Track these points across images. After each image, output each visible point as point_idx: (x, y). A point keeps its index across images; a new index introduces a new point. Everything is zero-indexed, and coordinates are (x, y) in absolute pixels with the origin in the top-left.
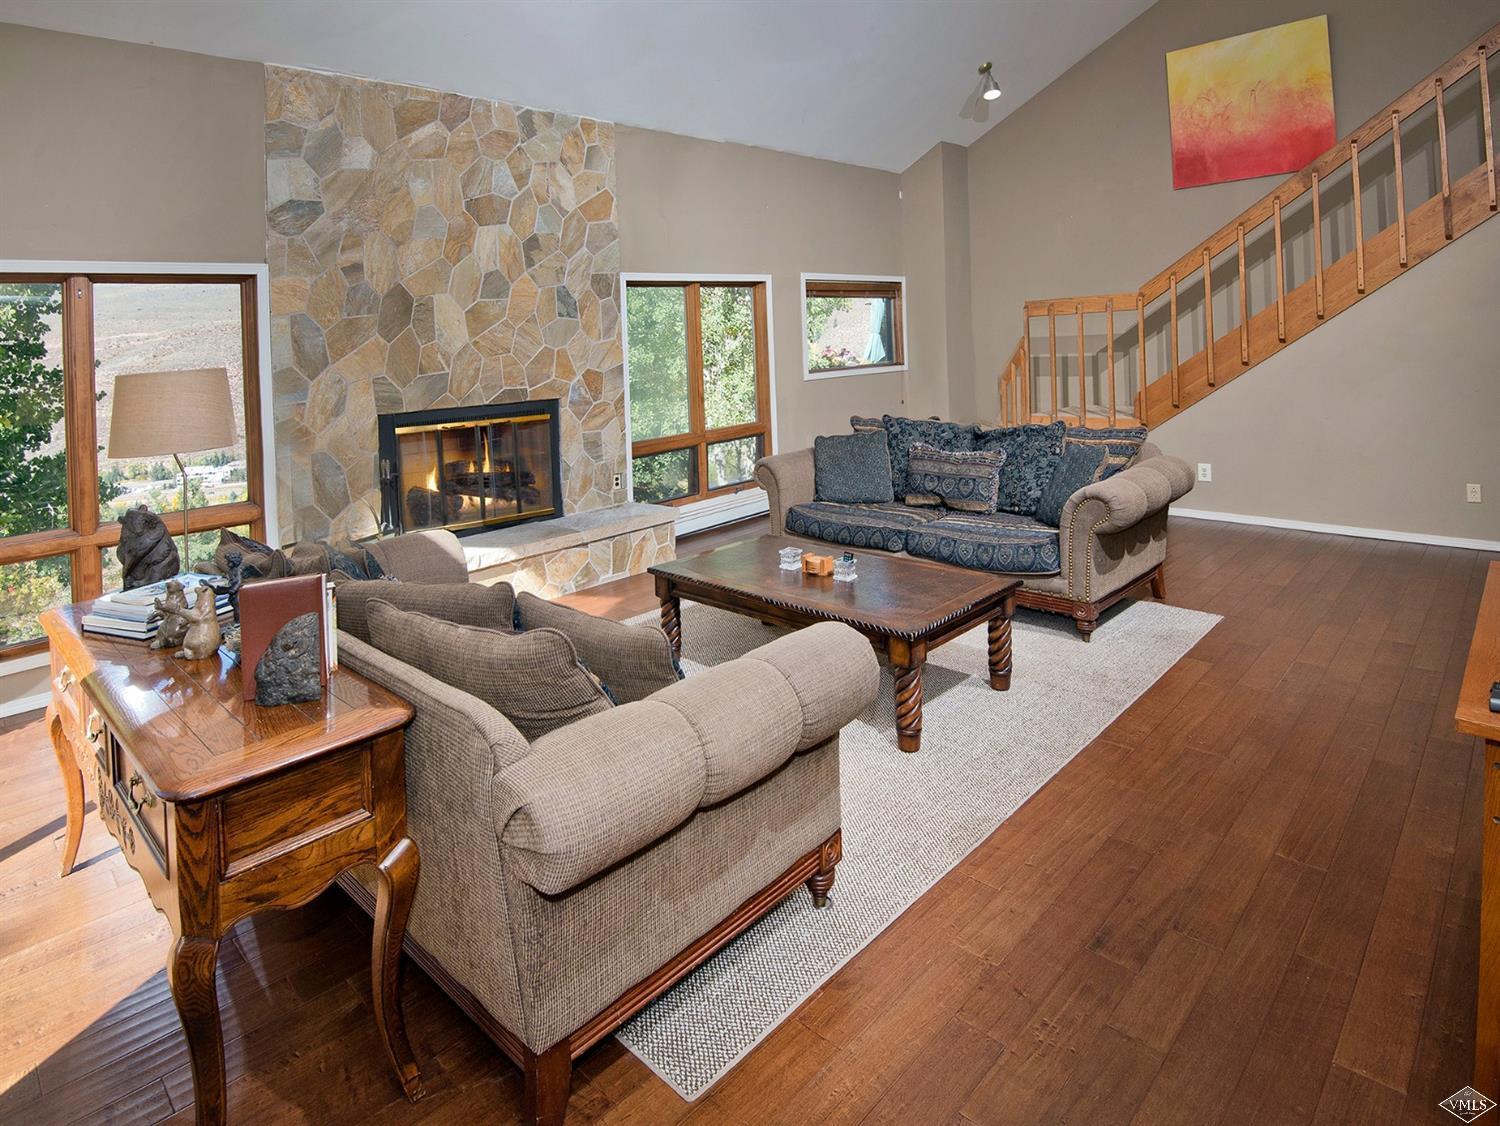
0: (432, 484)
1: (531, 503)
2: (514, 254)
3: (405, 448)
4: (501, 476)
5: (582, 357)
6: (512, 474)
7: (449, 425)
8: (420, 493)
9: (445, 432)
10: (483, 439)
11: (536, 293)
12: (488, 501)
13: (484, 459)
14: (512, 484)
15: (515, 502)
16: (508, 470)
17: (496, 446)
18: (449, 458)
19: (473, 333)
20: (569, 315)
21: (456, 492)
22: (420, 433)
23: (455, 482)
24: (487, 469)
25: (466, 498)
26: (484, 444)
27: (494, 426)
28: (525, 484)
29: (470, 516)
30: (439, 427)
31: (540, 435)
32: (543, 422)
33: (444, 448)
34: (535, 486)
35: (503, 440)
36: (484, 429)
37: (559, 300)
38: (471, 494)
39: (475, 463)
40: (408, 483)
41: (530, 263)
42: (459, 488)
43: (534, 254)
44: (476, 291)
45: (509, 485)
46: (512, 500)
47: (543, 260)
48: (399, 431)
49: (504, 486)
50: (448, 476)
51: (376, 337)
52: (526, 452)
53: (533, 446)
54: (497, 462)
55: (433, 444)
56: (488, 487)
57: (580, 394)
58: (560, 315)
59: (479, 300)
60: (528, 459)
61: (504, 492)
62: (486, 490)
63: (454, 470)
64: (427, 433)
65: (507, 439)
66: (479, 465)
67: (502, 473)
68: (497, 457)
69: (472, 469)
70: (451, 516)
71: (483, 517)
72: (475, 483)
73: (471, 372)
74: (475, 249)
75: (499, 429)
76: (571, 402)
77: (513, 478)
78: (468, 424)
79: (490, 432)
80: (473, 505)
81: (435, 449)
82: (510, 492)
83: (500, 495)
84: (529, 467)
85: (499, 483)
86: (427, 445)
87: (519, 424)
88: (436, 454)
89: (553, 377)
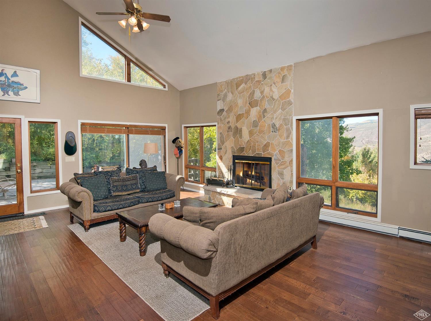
0: (241, 174)
1: (263, 185)
2: (260, 115)
3: (237, 165)
4: (256, 176)
5: (278, 145)
6: (259, 176)
7: (246, 161)
8: (239, 176)
9: (245, 163)
10: (253, 166)
11: (265, 126)
12: (253, 182)
13: (253, 171)
14: (259, 179)
15: (259, 184)
16: (258, 175)
17: (256, 169)
18: (245, 169)
19: (250, 137)
20: (275, 132)
21: (246, 178)
22: (240, 162)
23: (246, 175)
24: (253, 173)
25: (248, 179)
26: (253, 167)
27: (256, 163)
28: (262, 180)
29: (248, 184)
30: (244, 161)
31: (267, 167)
32: (268, 164)
33: (245, 166)
34: (265, 181)
35: (257, 167)
36: (253, 164)
37: (272, 127)
38: (250, 179)
39: (251, 171)
40: (237, 173)
41: (264, 117)
42: (247, 177)
43: (265, 114)
44: (251, 126)
45: (258, 179)
46: (258, 183)
47: (268, 115)
48: (236, 161)
49: (257, 179)
50: (245, 173)
51: (232, 138)
52: (263, 171)
53: (265, 170)
54: (256, 172)
55: (242, 165)
56: (253, 178)
57: (277, 157)
58: (272, 132)
59: (251, 128)
60: (263, 173)
61: (257, 180)
62: (253, 179)
63: (246, 172)
64: (241, 162)
65: (258, 167)
66: (252, 173)
67: (256, 175)
68: (256, 171)
69: (250, 173)
70: (244, 183)
71: (252, 185)
72: (250, 176)
73: (249, 147)
74: (251, 115)
75: (257, 164)
76: (274, 159)
77: (259, 177)
78: (250, 162)
79: (255, 164)
80: (249, 182)
81: (243, 166)
82: (258, 181)
83: (256, 181)
84: (263, 175)
85: (256, 178)
86: (241, 165)
87: (262, 164)
88: (243, 168)
89: (269, 151)
